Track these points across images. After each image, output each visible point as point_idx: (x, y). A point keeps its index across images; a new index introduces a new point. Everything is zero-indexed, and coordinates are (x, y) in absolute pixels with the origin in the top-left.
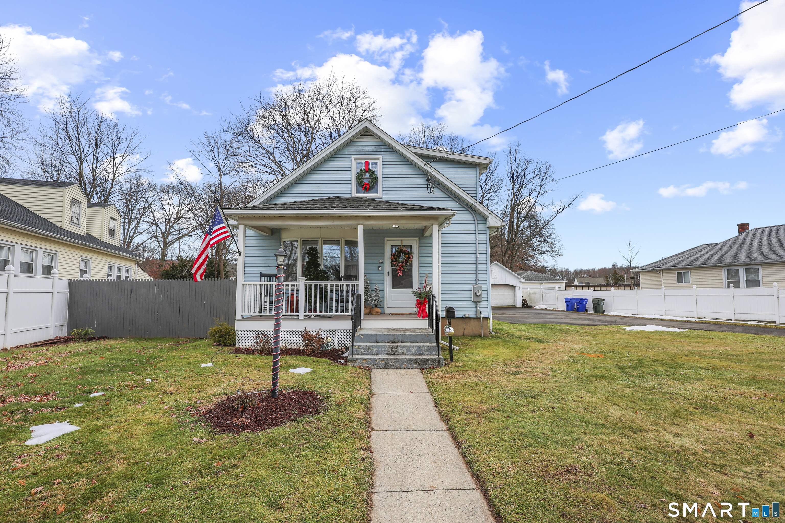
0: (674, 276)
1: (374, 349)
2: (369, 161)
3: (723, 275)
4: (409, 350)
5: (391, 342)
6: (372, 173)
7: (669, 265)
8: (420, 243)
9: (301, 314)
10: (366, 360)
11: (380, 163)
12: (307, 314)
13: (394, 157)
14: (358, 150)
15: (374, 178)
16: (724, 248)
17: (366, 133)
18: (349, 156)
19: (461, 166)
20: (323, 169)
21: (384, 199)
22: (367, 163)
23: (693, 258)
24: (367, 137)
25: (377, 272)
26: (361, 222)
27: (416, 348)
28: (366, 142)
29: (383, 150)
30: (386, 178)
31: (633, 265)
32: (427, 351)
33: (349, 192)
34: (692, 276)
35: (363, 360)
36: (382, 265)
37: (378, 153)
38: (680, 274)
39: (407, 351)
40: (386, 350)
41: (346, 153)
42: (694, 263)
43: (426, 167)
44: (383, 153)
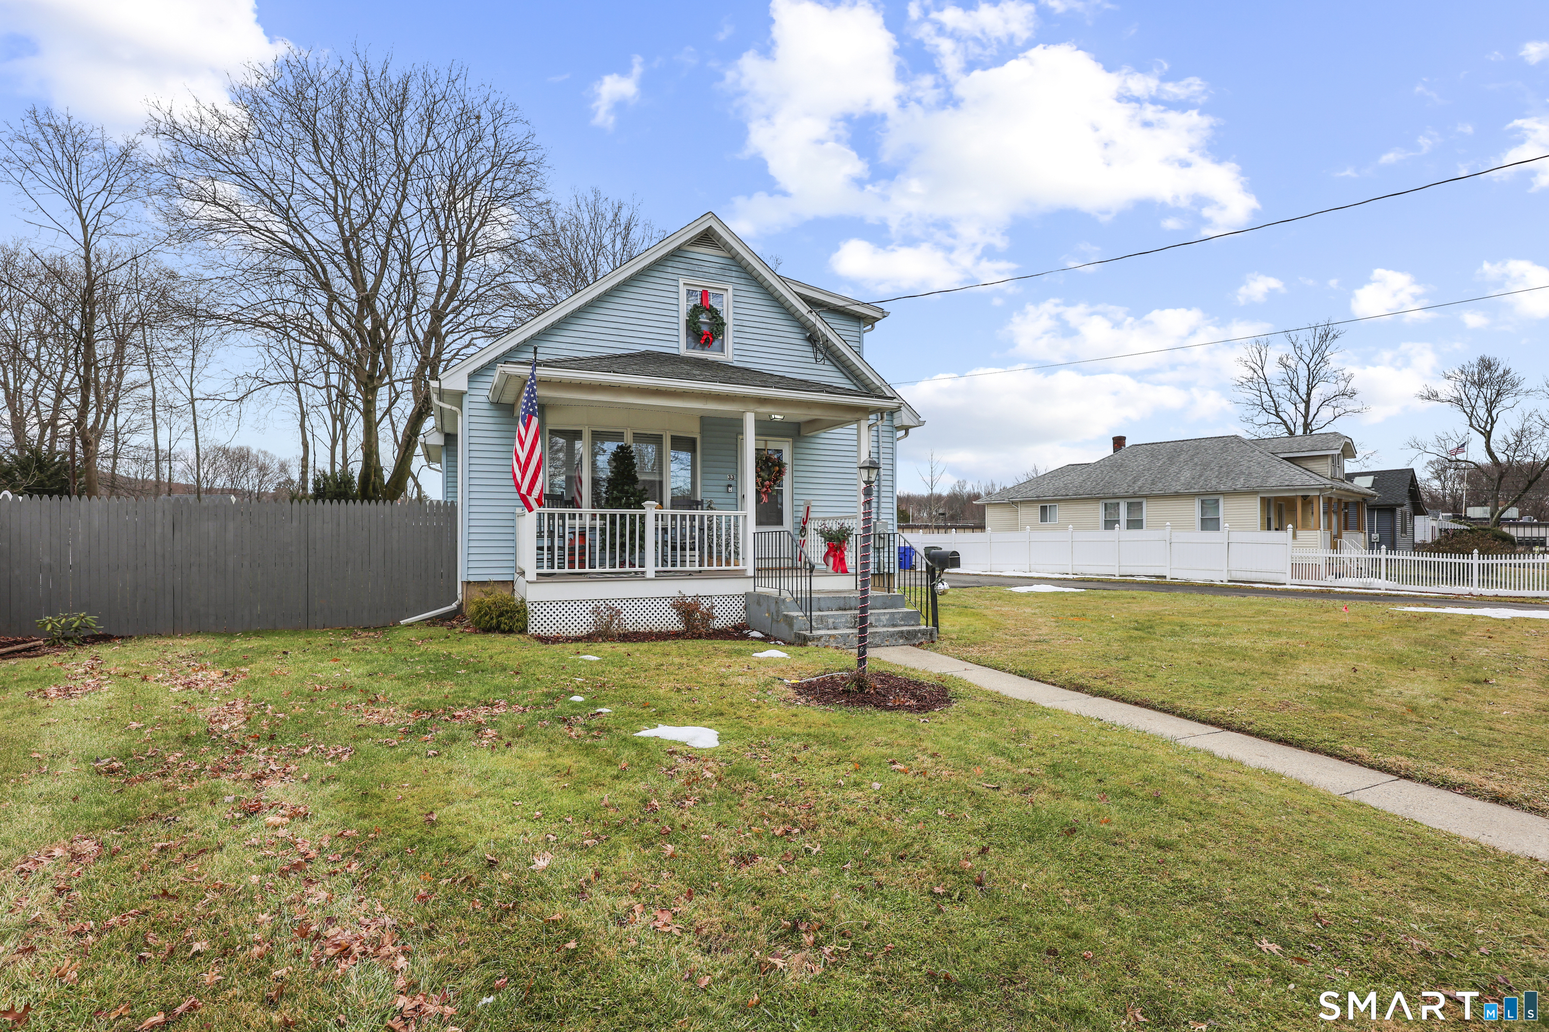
0: (1036, 512)
1: (831, 621)
2: (710, 291)
3: (1098, 512)
4: (878, 620)
5: (840, 609)
6: (715, 314)
7: (1030, 494)
8: (794, 447)
9: (650, 569)
10: (834, 636)
11: (728, 297)
12: (660, 568)
13: (753, 289)
14: (690, 267)
15: (718, 325)
16: (1098, 471)
17: (707, 238)
18: (675, 277)
19: (837, 316)
20: (625, 295)
21: (736, 364)
22: (705, 294)
23: (1062, 485)
24: (707, 246)
25: (726, 495)
26: (752, 407)
27: (887, 617)
28: (704, 253)
29: (734, 274)
30: (740, 327)
31: (936, 491)
32: (902, 620)
33: (675, 345)
34: (1061, 513)
35: (830, 636)
36: (733, 483)
37: (726, 279)
38: (1043, 509)
39: (876, 620)
40: (847, 622)
41: (670, 270)
42: (1063, 492)
43: (810, 316)
44: (734, 280)
